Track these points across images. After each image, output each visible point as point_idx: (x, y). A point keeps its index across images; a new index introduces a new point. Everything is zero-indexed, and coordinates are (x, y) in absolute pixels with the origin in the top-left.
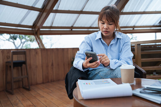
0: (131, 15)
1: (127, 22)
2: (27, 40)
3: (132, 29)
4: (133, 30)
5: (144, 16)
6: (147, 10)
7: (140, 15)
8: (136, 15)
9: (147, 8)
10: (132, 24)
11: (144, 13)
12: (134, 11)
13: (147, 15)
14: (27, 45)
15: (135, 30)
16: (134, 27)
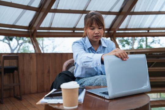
0: (144, 16)
1: (140, 23)
2: (25, 41)
4: (148, 33)
5: (159, 16)
6: (163, 10)
7: (154, 16)
8: (151, 16)
9: (162, 7)
10: (146, 26)
11: (159, 13)
12: (147, 11)
13: (164, 15)
14: (26, 47)
15: (151, 32)
16: (149, 29)
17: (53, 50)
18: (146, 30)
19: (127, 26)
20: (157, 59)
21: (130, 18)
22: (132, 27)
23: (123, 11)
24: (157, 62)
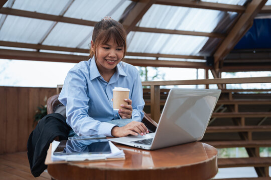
0: (153, 34)
1: (146, 46)
3: (154, 58)
4: (157, 61)
5: (175, 36)
6: (180, 28)
7: (167, 35)
8: (162, 35)
9: (180, 24)
10: (154, 50)
11: (175, 32)
12: (158, 27)
13: (180, 36)
15: (161, 61)
16: (158, 55)
21: (133, 36)
22: (134, 51)
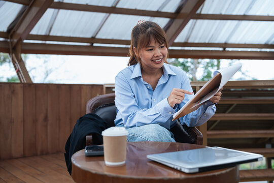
0: (218, 22)
1: (211, 35)
3: (221, 49)
4: (223, 52)
5: (245, 23)
6: (251, 13)
7: (235, 22)
8: (229, 22)
9: (250, 8)
10: (221, 39)
11: (244, 18)
12: (223, 13)
13: (252, 22)
15: (228, 51)
16: (225, 45)
17: (45, 78)
18: (220, 47)
19: (188, 39)
20: (239, 99)
21: (195, 25)
22: (196, 41)
23: (183, 11)
24: (237, 104)
